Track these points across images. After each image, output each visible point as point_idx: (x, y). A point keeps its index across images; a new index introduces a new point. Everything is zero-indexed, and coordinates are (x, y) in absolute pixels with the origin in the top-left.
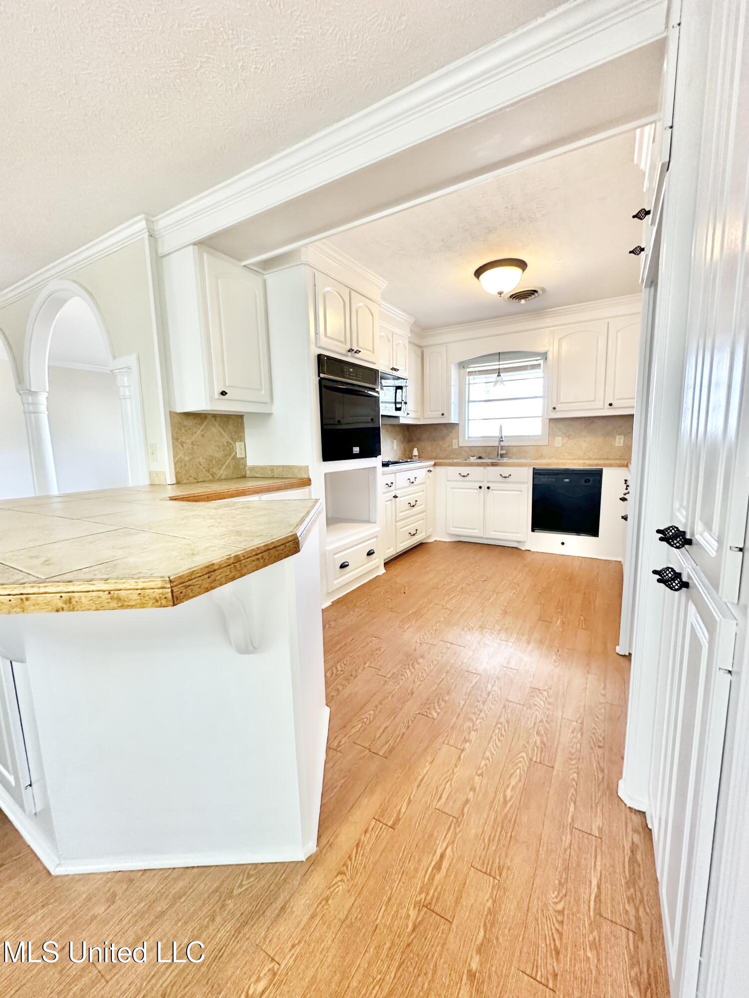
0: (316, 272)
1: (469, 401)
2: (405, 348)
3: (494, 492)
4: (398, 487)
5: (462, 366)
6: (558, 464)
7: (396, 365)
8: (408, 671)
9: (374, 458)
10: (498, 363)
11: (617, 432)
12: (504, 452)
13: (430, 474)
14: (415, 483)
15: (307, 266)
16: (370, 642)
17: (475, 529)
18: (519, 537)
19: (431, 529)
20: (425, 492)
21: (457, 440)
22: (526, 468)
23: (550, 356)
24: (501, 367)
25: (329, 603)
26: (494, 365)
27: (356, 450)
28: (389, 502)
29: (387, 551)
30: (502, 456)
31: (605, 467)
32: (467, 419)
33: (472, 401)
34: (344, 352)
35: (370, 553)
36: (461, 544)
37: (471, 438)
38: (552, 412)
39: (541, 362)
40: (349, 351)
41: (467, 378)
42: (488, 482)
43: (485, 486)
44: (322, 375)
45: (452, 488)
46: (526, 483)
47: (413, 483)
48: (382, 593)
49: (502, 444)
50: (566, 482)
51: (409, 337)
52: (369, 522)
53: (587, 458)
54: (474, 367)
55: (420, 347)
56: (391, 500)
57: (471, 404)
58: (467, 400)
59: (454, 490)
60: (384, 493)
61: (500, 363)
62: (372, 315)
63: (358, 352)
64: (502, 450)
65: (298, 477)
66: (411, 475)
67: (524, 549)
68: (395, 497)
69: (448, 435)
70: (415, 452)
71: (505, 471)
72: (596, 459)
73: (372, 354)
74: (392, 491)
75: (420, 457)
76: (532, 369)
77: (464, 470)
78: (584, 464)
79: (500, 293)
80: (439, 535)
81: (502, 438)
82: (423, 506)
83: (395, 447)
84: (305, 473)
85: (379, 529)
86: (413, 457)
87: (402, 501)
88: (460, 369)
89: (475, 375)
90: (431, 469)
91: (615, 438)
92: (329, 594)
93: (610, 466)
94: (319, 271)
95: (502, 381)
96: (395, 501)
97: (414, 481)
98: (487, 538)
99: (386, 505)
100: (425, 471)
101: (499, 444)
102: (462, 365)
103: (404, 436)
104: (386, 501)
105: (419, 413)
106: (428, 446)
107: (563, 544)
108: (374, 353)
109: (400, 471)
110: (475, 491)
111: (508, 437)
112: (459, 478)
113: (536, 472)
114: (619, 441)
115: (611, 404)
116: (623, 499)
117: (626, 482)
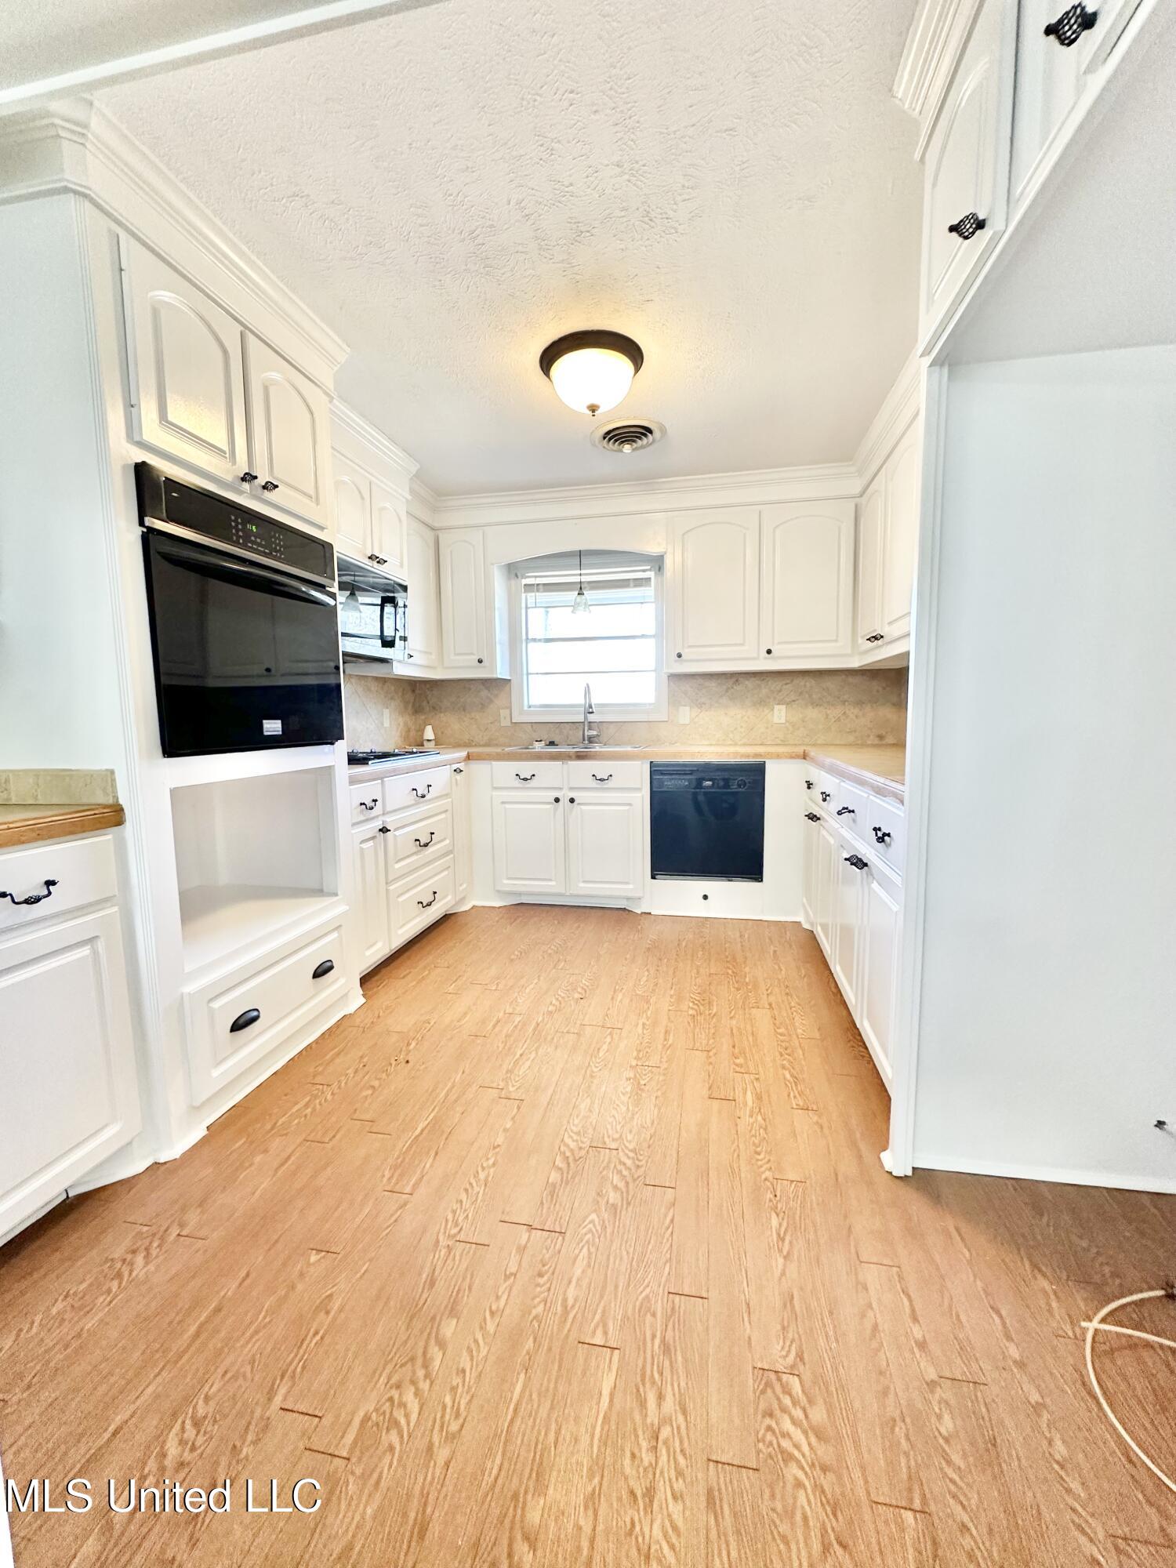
0: (123, 235)
1: (527, 639)
2: (400, 520)
3: (583, 807)
4: (389, 809)
5: (513, 576)
6: (693, 754)
7: (381, 551)
8: (409, 1397)
9: (327, 748)
10: (578, 572)
11: (775, 698)
12: (595, 733)
13: (459, 777)
14: (427, 797)
15: (87, 204)
16: (302, 1275)
17: (550, 880)
18: (629, 889)
19: (465, 886)
20: (449, 814)
21: (508, 711)
22: (638, 763)
23: (668, 562)
24: (584, 579)
25: (200, 1132)
26: (571, 576)
27: (272, 727)
28: (371, 843)
29: (368, 953)
30: (591, 740)
31: (771, 758)
32: (525, 672)
33: (534, 640)
34: (229, 478)
35: (322, 971)
36: (524, 910)
37: (535, 706)
38: (676, 661)
39: (651, 574)
40: (243, 479)
41: (524, 595)
42: (571, 789)
43: (565, 795)
44: (148, 521)
45: (503, 803)
46: (639, 789)
47: (423, 796)
48: (351, 1072)
49: (591, 718)
50: (708, 787)
51: (407, 500)
52: (320, 892)
53: (730, 742)
54: (536, 577)
55: (433, 529)
56: (373, 838)
57: (531, 645)
58: (524, 637)
59: (507, 806)
60: (354, 825)
61: (583, 572)
62: (312, 413)
63: (269, 486)
64: (590, 729)
65: (85, 801)
66: (419, 780)
67: (639, 911)
68: (384, 830)
69: (491, 701)
70: (429, 734)
71: (600, 768)
72: (744, 745)
73: (313, 505)
74: (377, 817)
75: (438, 742)
76: (635, 586)
77: (526, 768)
78: (736, 754)
79: (593, 409)
80: (483, 897)
81: (591, 707)
82: (447, 842)
83: (387, 724)
84: (104, 790)
85: (342, 908)
86: (425, 743)
87: (401, 837)
88: (509, 578)
89: (538, 591)
90: (461, 766)
91: (773, 710)
92: (196, 1109)
93: (778, 756)
94: (133, 235)
95: (587, 605)
96: (385, 841)
97: (426, 792)
98: (572, 896)
99: (362, 849)
100: (447, 771)
101: (586, 718)
102: (513, 570)
103: (406, 703)
104: (363, 842)
105: (433, 657)
106: (453, 723)
107: (705, 897)
108: (317, 502)
109: (395, 773)
110: (548, 806)
111: (598, 704)
112: (517, 783)
113: (657, 771)
114: (780, 714)
115: (769, 652)
116: (813, 817)
117: (809, 785)
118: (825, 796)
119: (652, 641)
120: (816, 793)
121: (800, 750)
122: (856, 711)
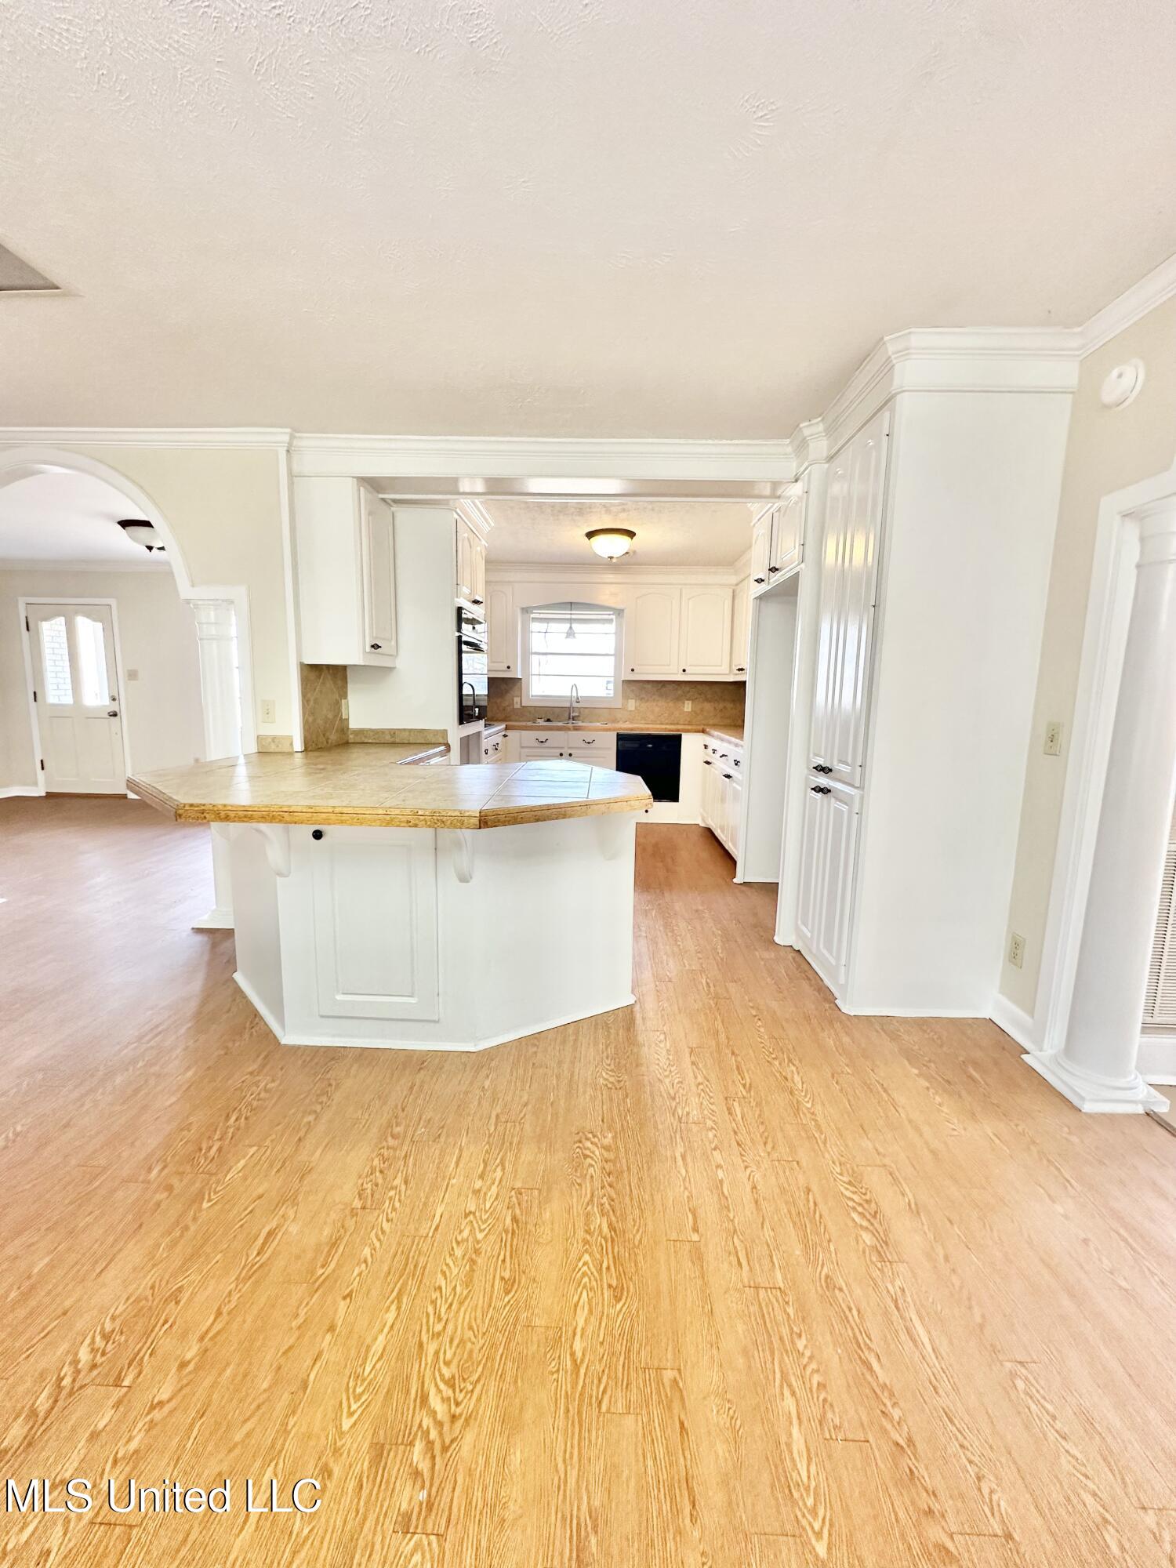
5: (525, 611)
10: (569, 612)
11: (686, 697)
12: (577, 714)
13: (507, 740)
21: (518, 698)
22: (608, 733)
23: (627, 614)
24: (573, 617)
30: (575, 718)
31: (684, 732)
32: (531, 674)
33: (536, 653)
37: (536, 696)
38: (629, 673)
39: (614, 617)
41: (533, 624)
42: (570, 748)
43: (566, 752)
46: (610, 749)
53: (661, 723)
54: (540, 614)
57: (534, 656)
58: (530, 651)
61: (573, 613)
69: (514, 692)
71: (588, 736)
72: (667, 724)
76: (602, 623)
77: (538, 735)
81: (578, 698)
84: (442, 737)
88: (524, 614)
89: (543, 622)
90: (506, 733)
91: (684, 703)
93: (688, 731)
95: (574, 633)
97: (497, 747)
100: (501, 735)
101: (572, 704)
111: (582, 697)
112: (537, 744)
113: (620, 738)
114: (688, 706)
115: (684, 671)
116: (708, 763)
117: (706, 747)
118: (714, 751)
119: (613, 658)
120: (710, 750)
121: (701, 728)
122: (732, 705)
